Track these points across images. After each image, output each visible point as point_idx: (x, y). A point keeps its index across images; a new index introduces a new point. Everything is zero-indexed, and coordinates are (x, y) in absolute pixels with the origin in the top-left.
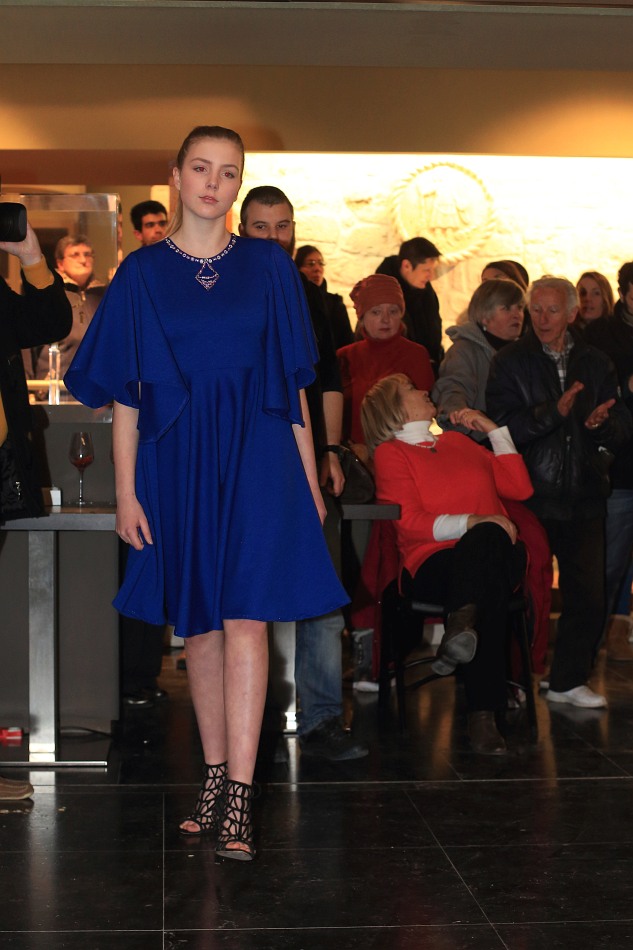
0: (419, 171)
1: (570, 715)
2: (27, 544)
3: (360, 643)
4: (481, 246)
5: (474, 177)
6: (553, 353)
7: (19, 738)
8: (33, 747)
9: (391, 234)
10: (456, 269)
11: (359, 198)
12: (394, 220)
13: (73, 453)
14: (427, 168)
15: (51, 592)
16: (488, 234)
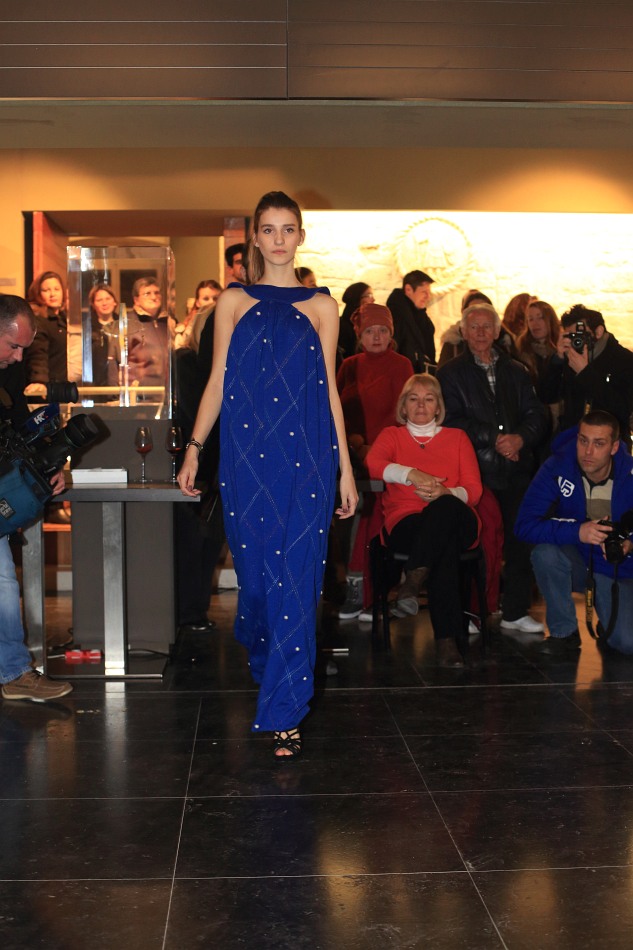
0: (416, 224)
1: (518, 638)
2: (101, 511)
3: (356, 586)
4: (463, 281)
5: (458, 228)
6: (483, 364)
7: (99, 657)
8: (107, 664)
9: (394, 273)
10: (444, 299)
11: (370, 245)
12: (396, 262)
13: (138, 443)
14: (421, 222)
15: (120, 548)
16: (468, 272)
